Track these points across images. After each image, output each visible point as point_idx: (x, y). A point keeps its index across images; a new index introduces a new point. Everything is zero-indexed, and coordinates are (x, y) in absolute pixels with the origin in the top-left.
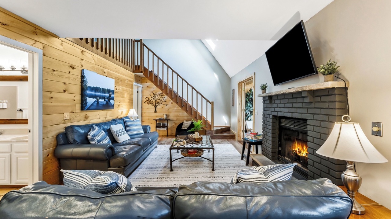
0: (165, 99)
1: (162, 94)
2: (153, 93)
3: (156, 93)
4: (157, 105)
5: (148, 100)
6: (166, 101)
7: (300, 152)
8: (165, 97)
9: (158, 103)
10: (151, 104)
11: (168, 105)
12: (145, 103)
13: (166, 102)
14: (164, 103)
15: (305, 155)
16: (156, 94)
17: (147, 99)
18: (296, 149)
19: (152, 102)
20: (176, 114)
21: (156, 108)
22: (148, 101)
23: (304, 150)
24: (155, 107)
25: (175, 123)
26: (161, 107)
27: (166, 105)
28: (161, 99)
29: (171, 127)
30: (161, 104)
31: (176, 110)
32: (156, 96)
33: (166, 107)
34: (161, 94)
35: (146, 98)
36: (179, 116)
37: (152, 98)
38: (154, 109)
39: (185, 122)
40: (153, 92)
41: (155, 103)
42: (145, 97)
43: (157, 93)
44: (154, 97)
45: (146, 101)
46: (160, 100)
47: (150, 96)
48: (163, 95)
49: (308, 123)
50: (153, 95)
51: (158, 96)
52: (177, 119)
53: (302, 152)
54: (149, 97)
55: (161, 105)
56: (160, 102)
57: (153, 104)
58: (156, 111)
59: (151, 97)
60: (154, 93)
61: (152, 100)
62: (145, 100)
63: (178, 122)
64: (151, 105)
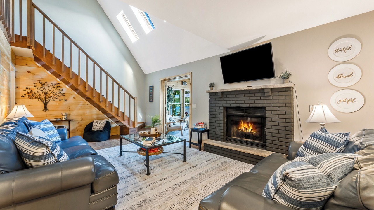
0: (62, 92)
1: (57, 85)
2: (41, 83)
3: (46, 82)
4: (47, 100)
5: (31, 92)
6: (64, 94)
7: (246, 129)
8: (62, 90)
9: (50, 97)
10: (36, 98)
11: (67, 101)
12: (23, 96)
13: (64, 96)
14: (62, 97)
15: (250, 130)
16: (47, 84)
17: (29, 91)
18: (242, 128)
19: (38, 96)
20: (81, 112)
21: (46, 104)
22: (30, 95)
23: (249, 127)
24: (43, 102)
25: (79, 124)
26: (56, 104)
27: (66, 101)
28: (56, 91)
29: (74, 130)
30: (56, 98)
31: (82, 107)
32: (47, 88)
33: (65, 103)
34: (55, 85)
35: (25, 89)
36: (86, 114)
37: (38, 90)
38: (43, 106)
39: (95, 121)
40: (41, 81)
41: (45, 98)
42: (23, 87)
43: (49, 83)
44: (42, 89)
45: (25, 94)
46: (54, 92)
47: (35, 86)
48: (59, 87)
49: (266, 109)
50: (40, 86)
51: (50, 88)
52: (82, 119)
53: (248, 129)
54: (32, 87)
55: (56, 100)
56: (54, 96)
57: (39, 98)
58: (46, 109)
59: (36, 88)
60: (43, 82)
61: (37, 92)
62: (22, 92)
63: (85, 123)
64: (37, 100)
